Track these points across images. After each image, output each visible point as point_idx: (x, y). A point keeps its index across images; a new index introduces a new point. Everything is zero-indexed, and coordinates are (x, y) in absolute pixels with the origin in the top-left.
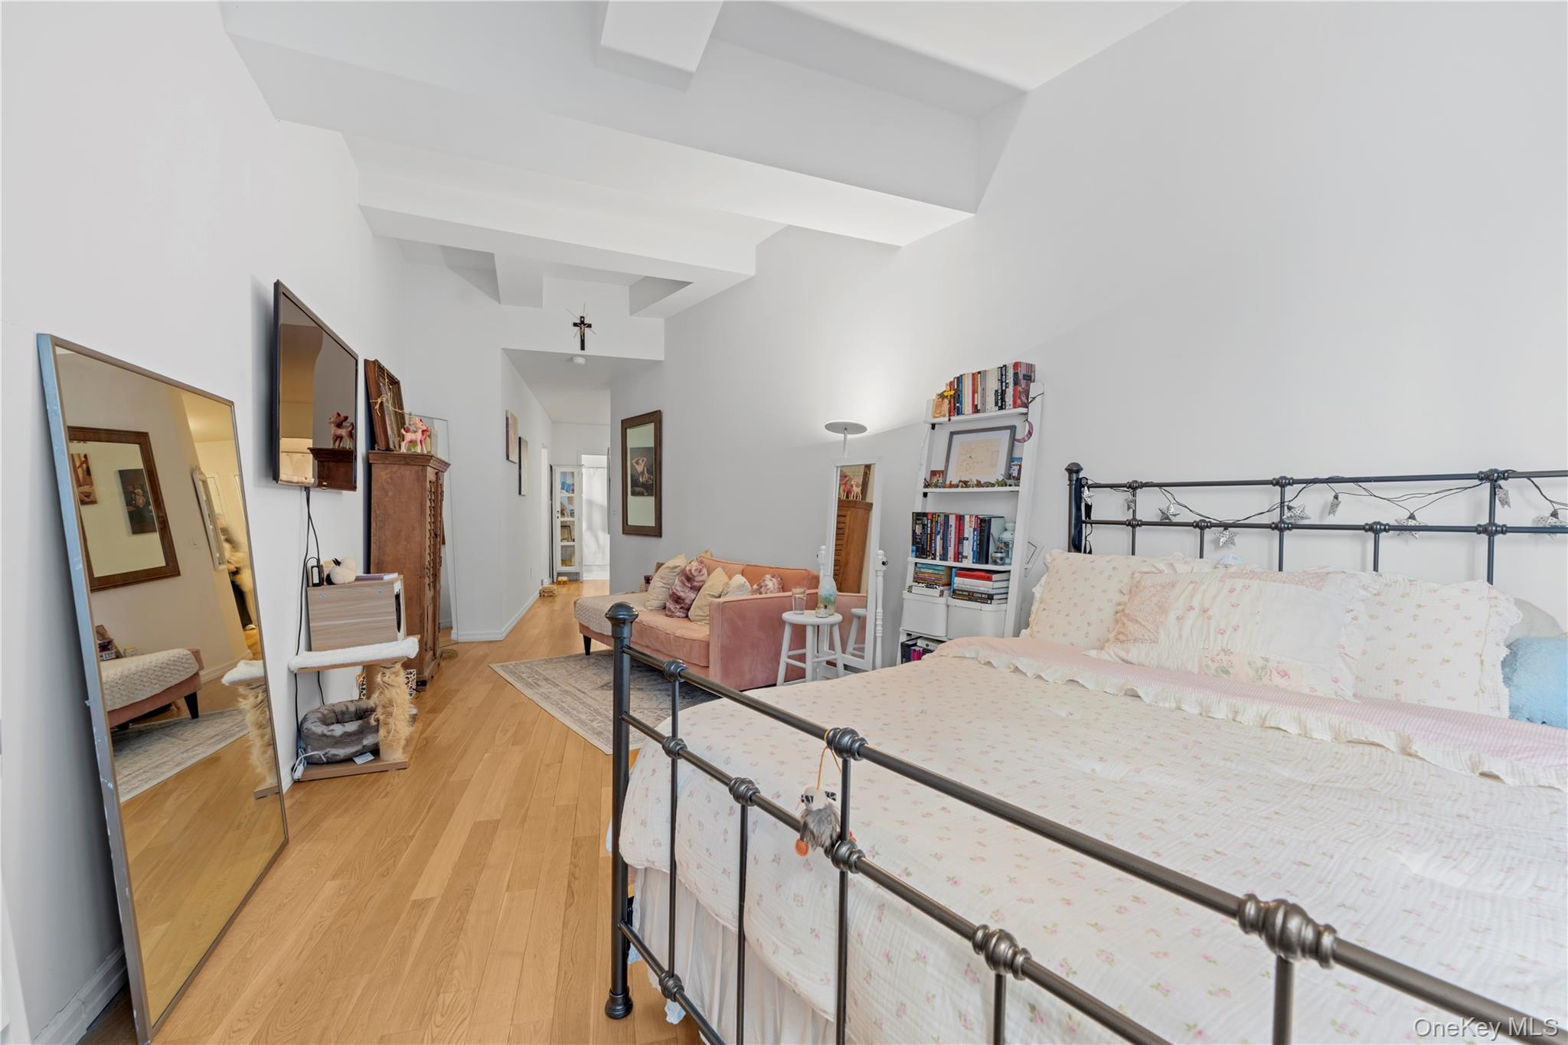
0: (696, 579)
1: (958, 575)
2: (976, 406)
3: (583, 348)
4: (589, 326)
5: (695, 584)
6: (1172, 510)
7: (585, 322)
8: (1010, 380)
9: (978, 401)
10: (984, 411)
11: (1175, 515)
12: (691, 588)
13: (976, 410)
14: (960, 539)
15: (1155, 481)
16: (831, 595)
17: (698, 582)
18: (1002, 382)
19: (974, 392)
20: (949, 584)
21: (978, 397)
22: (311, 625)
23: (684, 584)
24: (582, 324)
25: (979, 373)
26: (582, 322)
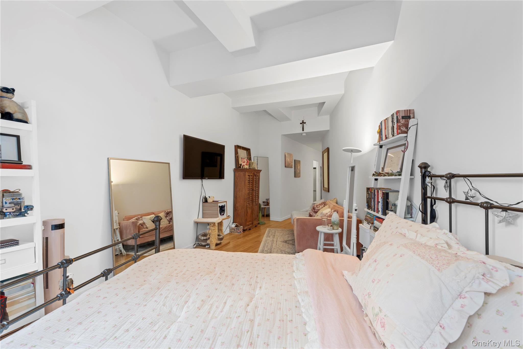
0: (316, 209)
1: (376, 220)
2: (386, 135)
3: (303, 130)
4: (305, 123)
5: (315, 210)
6: (471, 194)
7: (304, 122)
8: (395, 121)
9: (387, 134)
10: (389, 138)
11: (473, 197)
12: (314, 212)
13: (386, 138)
14: (378, 202)
15: (461, 173)
16: (335, 221)
17: (316, 210)
18: (393, 122)
19: (385, 129)
20: (373, 223)
21: (387, 130)
22: (203, 212)
23: (312, 210)
24: (303, 123)
25: (386, 119)
26: (303, 122)
